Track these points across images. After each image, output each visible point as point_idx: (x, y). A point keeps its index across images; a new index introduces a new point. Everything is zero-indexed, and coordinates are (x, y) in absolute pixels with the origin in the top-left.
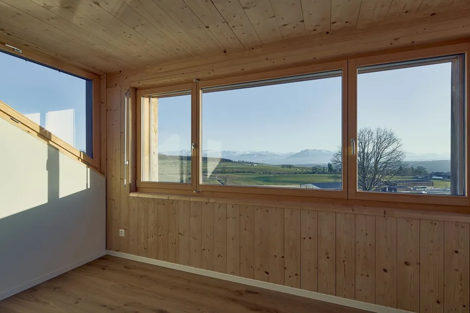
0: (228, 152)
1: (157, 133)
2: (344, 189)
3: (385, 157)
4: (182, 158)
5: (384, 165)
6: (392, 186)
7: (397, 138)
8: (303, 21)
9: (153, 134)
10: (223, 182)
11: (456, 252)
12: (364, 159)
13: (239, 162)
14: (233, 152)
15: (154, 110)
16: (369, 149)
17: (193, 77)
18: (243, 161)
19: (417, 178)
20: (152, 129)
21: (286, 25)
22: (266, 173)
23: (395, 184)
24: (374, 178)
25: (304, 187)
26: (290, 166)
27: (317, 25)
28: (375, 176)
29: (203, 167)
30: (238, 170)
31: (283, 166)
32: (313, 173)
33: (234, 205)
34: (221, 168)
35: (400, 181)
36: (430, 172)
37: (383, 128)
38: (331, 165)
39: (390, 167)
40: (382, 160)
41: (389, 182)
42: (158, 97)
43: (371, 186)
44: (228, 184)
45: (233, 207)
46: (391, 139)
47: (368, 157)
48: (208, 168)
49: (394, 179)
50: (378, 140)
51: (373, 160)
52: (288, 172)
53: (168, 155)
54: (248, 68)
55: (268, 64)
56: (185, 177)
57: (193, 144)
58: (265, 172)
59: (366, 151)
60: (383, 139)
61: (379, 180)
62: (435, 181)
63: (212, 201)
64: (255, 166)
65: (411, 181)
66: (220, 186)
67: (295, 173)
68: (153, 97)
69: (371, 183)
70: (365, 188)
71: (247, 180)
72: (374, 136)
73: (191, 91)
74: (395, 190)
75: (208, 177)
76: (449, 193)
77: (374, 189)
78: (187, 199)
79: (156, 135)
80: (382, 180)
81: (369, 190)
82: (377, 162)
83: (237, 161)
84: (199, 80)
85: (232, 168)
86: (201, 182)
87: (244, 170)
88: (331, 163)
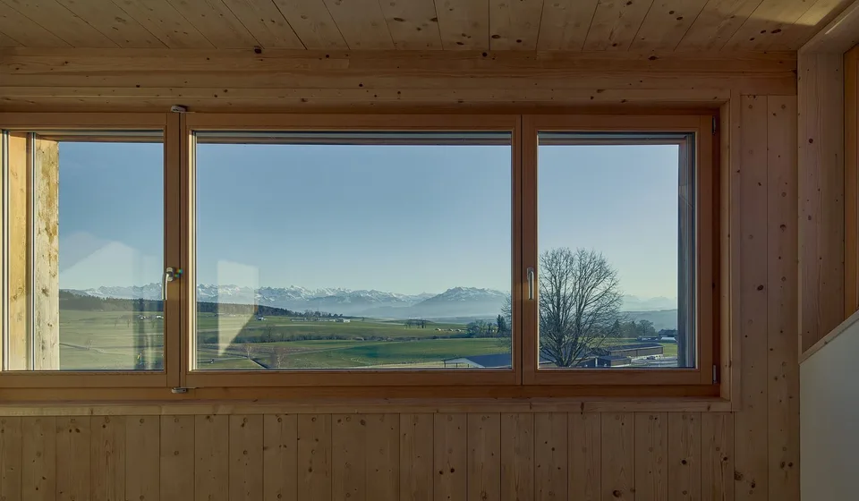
0: (281, 291)
1: (56, 238)
2: (515, 365)
3: (593, 304)
4: (140, 305)
5: (591, 318)
6: (605, 357)
7: (611, 271)
8: (435, 20)
9: (41, 240)
10: (265, 362)
11: (684, 462)
12: (559, 308)
13: (307, 315)
14: (294, 293)
15: (46, 173)
16: (568, 288)
17: (170, 99)
18: (318, 313)
19: (640, 340)
20: (39, 224)
21: (401, 20)
22: (373, 338)
23: (608, 353)
24: (575, 343)
25: (450, 365)
26: (423, 323)
27: (464, 35)
28: (577, 339)
29: (198, 326)
30: (306, 334)
31: (410, 323)
32: (470, 336)
33: (282, 417)
34: (261, 329)
35: (615, 347)
36: (658, 330)
37: (588, 250)
38: (503, 319)
39: (599, 321)
40: (588, 310)
41: (599, 349)
42: (57, 139)
43: (570, 357)
44: (280, 366)
45: (279, 420)
46: (601, 271)
47: (565, 303)
48: (220, 330)
49: (608, 343)
50: (581, 272)
51: (573, 310)
52: (419, 335)
53: (103, 296)
54: (314, 98)
55: (363, 97)
56: (151, 355)
57: (170, 270)
58: (371, 339)
59: (562, 291)
60: (589, 271)
61: (582, 345)
62: (664, 345)
63: (223, 409)
64: (347, 324)
65: (632, 346)
66: (256, 373)
67: (435, 338)
68: (41, 137)
69: (571, 353)
70: (560, 362)
71: (327, 355)
72: (576, 265)
73: (162, 134)
74: (609, 363)
75: (221, 351)
76: (676, 365)
77: (575, 363)
78: (153, 410)
79: (51, 241)
80: (587, 345)
81: (567, 365)
82: (580, 313)
83: (303, 313)
84: (186, 108)
85: (289, 329)
86: (192, 365)
87: (321, 333)
88: (502, 315)
